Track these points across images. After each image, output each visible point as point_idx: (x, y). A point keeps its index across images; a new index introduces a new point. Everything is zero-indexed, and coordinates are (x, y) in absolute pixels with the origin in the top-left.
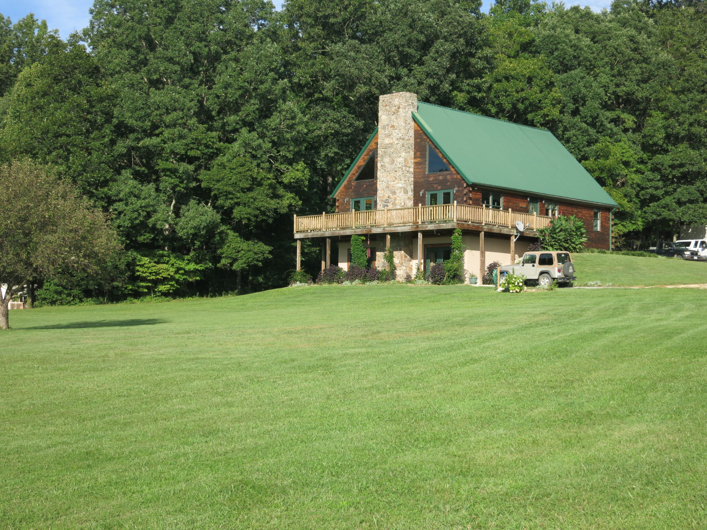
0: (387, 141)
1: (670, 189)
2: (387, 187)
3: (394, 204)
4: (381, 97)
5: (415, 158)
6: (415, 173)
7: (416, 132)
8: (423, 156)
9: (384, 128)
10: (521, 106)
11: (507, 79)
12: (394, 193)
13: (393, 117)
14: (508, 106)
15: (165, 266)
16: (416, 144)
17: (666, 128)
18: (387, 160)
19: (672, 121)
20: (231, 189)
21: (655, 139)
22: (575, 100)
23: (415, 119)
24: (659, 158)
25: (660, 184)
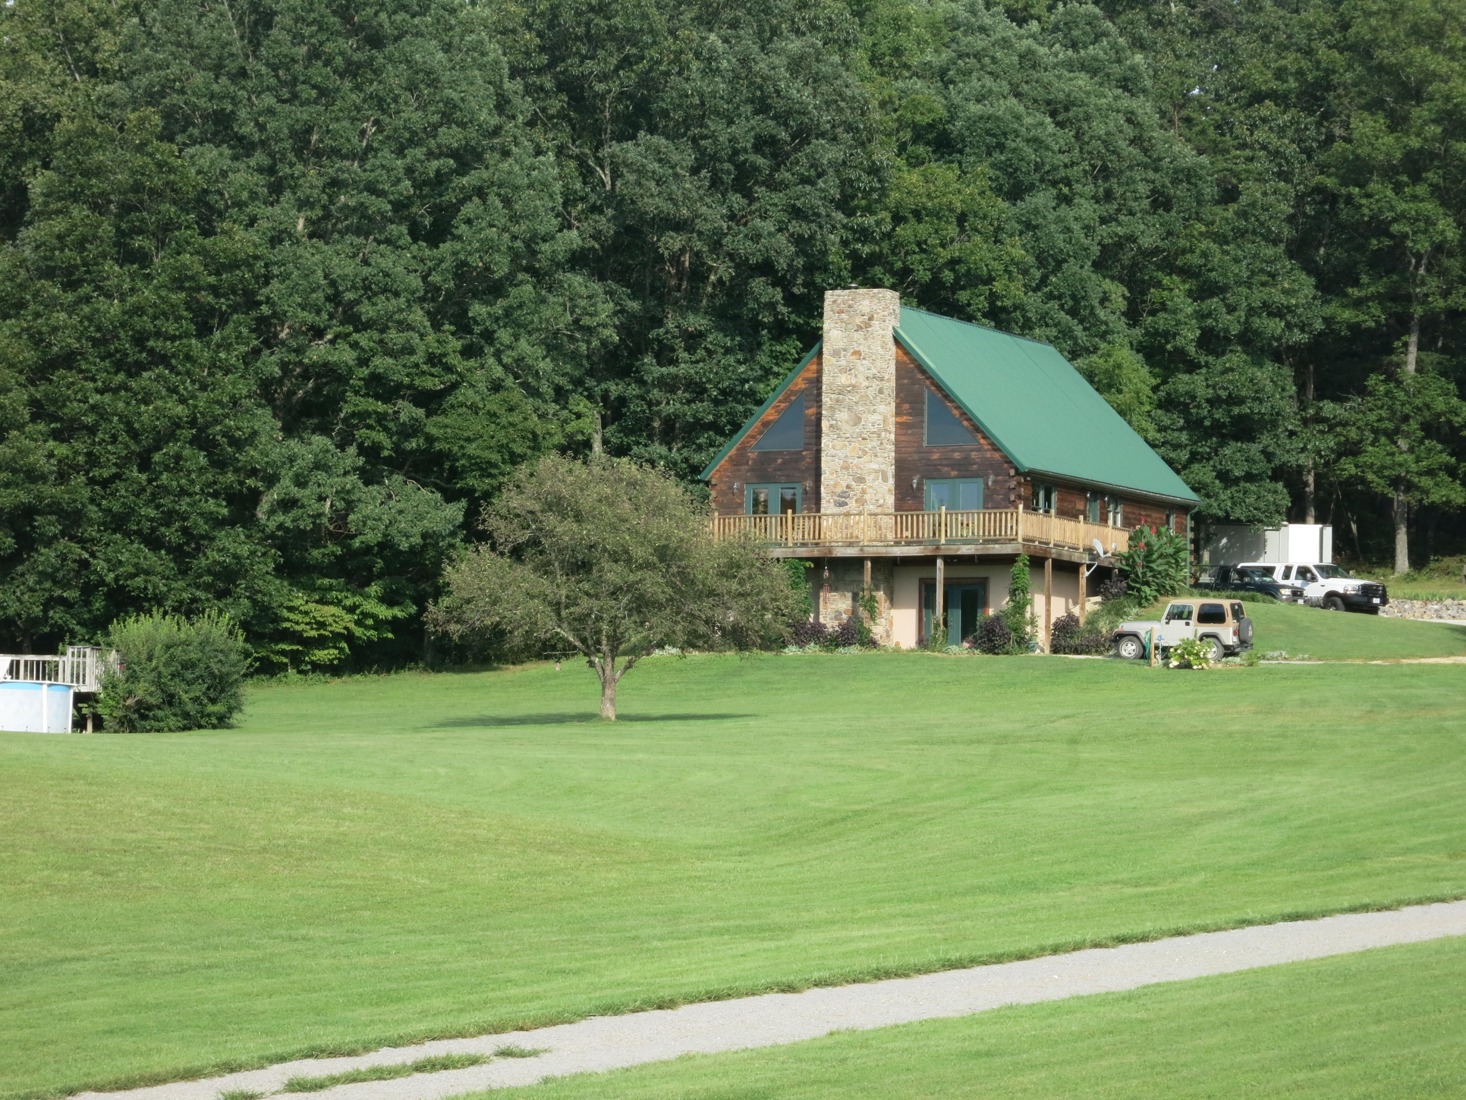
0: (844, 380)
1: (1204, 448)
2: (846, 468)
3: (861, 501)
4: (829, 295)
5: (898, 413)
6: (897, 444)
7: (899, 366)
8: (916, 412)
9: (836, 353)
10: (948, 276)
11: (917, 215)
12: (861, 480)
13: (857, 336)
14: (923, 275)
15: (332, 609)
16: (900, 388)
17: (1201, 316)
18: (843, 416)
19: (1214, 302)
20: (495, 457)
21: (1180, 341)
22: (1041, 261)
23: (898, 341)
24: (1183, 382)
25: (1184, 437)
